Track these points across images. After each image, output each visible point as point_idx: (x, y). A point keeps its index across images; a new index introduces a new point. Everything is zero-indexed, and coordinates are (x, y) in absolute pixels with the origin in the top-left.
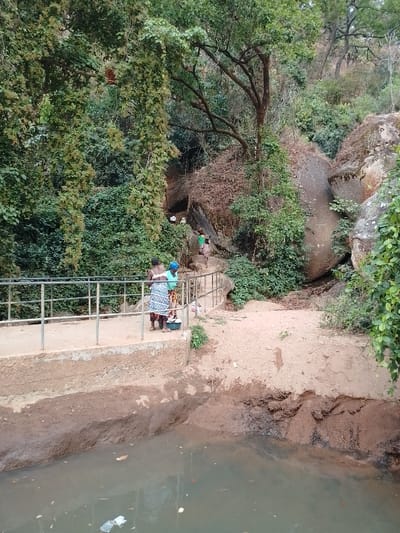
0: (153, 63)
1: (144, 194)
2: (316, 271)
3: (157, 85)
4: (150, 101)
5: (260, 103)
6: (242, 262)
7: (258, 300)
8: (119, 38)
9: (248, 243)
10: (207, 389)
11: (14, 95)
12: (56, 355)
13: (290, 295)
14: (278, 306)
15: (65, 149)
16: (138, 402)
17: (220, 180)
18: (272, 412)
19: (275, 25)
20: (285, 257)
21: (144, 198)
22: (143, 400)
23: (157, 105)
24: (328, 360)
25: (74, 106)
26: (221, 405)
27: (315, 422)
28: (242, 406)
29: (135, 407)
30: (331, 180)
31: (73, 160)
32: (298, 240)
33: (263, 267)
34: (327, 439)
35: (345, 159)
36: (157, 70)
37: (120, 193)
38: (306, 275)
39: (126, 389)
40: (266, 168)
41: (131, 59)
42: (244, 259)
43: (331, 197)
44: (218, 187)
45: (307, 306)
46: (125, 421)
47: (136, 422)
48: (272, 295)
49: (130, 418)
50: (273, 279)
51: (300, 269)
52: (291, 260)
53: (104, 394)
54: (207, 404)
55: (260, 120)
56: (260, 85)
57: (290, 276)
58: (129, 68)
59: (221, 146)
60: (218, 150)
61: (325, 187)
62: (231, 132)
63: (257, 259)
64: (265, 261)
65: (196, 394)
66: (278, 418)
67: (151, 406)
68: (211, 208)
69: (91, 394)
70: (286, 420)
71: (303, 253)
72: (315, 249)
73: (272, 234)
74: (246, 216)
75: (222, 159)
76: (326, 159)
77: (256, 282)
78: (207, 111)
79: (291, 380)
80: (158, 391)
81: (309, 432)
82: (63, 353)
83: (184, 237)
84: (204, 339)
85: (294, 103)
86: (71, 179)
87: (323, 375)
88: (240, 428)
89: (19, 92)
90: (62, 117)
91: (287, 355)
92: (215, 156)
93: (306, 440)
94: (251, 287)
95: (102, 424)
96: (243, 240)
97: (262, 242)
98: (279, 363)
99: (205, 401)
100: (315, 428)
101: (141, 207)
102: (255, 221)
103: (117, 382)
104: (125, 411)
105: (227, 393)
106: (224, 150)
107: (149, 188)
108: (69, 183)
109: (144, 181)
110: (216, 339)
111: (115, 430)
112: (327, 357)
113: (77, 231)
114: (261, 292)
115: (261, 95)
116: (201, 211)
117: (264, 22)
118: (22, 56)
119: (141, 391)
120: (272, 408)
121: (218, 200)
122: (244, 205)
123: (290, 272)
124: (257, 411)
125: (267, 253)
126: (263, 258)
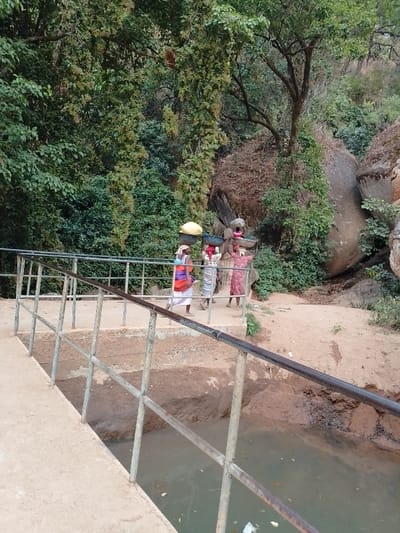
0: (218, 49)
1: (192, 179)
2: (338, 267)
3: (218, 71)
4: (209, 87)
5: (297, 97)
6: (267, 254)
7: (281, 292)
8: (183, 21)
9: (272, 234)
10: (267, 376)
11: (80, 70)
12: (135, 332)
13: (311, 290)
14: (301, 300)
15: (119, 129)
16: (209, 383)
17: (246, 170)
18: (334, 402)
19: (333, 20)
20: (308, 252)
21: (192, 184)
22: (213, 381)
23: (216, 91)
24: (387, 357)
25: (132, 87)
26: (281, 393)
27: (377, 415)
28: (302, 395)
29: (207, 387)
30: (359, 179)
31: (127, 140)
32: (321, 237)
33: (287, 261)
34: (391, 431)
35: (377, 158)
36: (219, 56)
37: (150, 176)
38: (326, 271)
39: (196, 369)
41: (193, 43)
42: (268, 250)
43: (359, 199)
44: (245, 177)
45: (330, 302)
46: (197, 400)
47: (206, 403)
48: (294, 288)
49: (202, 397)
50: (296, 273)
51: (322, 265)
52: (314, 255)
53: (176, 372)
54: (266, 390)
55: (296, 112)
56: (300, 77)
57: (312, 271)
58: (191, 51)
59: (247, 136)
60: (243, 139)
61: (351, 185)
62: (265, 122)
63: (281, 252)
64: (290, 254)
65: (258, 380)
66: (341, 408)
67: (220, 387)
68: (236, 197)
69: (163, 371)
70: (349, 411)
71: (326, 249)
72: (339, 246)
73: (301, 229)
75: (250, 148)
76: (353, 156)
77: (279, 274)
78: (245, 102)
79: (352, 373)
80: (225, 375)
81: (372, 424)
82: (142, 330)
83: (212, 224)
84: (257, 326)
86: (123, 160)
87: (381, 370)
88: (304, 418)
89: (84, 68)
90: (118, 96)
91: (345, 350)
92: (241, 145)
93: (370, 431)
94: (275, 279)
95: (181, 401)
96: (266, 232)
97: (287, 234)
98: (337, 354)
99: (265, 386)
100: (378, 421)
101: (189, 192)
102: (284, 214)
103: (185, 363)
104: (199, 391)
105: (285, 381)
106: (250, 139)
107: (198, 174)
108: (122, 163)
109: (193, 166)
110: (268, 328)
111: (190, 407)
112: (385, 354)
113: (126, 211)
114: (284, 285)
115: (300, 89)
116: (226, 200)
117: (321, 15)
118: (90, 31)
119: (209, 372)
120: (334, 399)
121: (244, 189)
122: (273, 196)
123: (313, 267)
124: (318, 401)
125: (292, 246)
126: (288, 251)
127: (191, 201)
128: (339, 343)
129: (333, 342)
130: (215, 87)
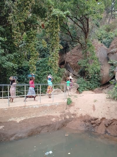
0: (55, 22)
1: (53, 60)
2: (104, 81)
3: (56, 28)
4: (54, 33)
5: (86, 32)
6: (81, 79)
7: (87, 90)
8: (45, 15)
9: (83, 73)
10: (72, 117)
11: (16, 32)
12: (29, 106)
13: (96, 89)
14: (93, 92)
15: (30, 47)
16: (52, 120)
17: (74, 55)
18: (92, 124)
19: (90, 9)
20: (94, 78)
21: (53, 61)
22: (54, 119)
24: (109, 109)
25: (33, 35)
26: (77, 122)
27: (106, 127)
28: (83, 122)
29: (51, 121)
30: (108, 54)
31: (33, 50)
32: (98, 73)
33: (88, 81)
34: (110, 132)
35: (112, 48)
36: (56, 24)
37: (45, 60)
38: (101, 83)
39: (49, 116)
40: (88, 51)
41: (49, 21)
42: (82, 78)
43: (108, 59)
44: (74, 57)
45: (102, 92)
46: (49, 126)
47: (52, 126)
48: (91, 89)
49: (50, 125)
50: (91, 84)
51: (99, 81)
52: (96, 78)
53: (43, 117)
54: (72, 121)
55: (86, 37)
56: (86, 27)
57: (96, 83)
58: (48, 23)
59: (74, 45)
60: (73, 46)
61: (106, 56)
62: (78, 41)
63: (86, 78)
64: (88, 79)
65: (69, 118)
66: (94, 126)
67: (56, 121)
68: (72, 63)
69: (39, 117)
70: (97, 127)
71: (100, 76)
72: (104, 75)
73: (90, 71)
74: (82, 65)
75: (75, 49)
76: (107, 48)
77: (85, 85)
78: (70, 35)
79: (98, 114)
80: (58, 117)
81: (104, 130)
82: (31, 105)
83: (64, 72)
84: (71, 102)
85: (96, 32)
86: (33, 56)
87: (107, 113)
88: (83, 128)
89: (18, 31)
90: (29, 38)
91: (96, 107)
92: (73, 48)
93: (103, 133)
94: (84, 87)
95: (43, 126)
97: (87, 73)
98: (94, 108)
99: (72, 120)
100: (106, 129)
101: (52, 63)
102: (85, 67)
103: (46, 114)
104: (48, 123)
105: (78, 118)
106: (76, 46)
107: (54, 58)
108: (32, 57)
109: (53, 56)
110: (74, 102)
111: (46, 128)
112: (109, 108)
113: (34, 71)
114: (87, 88)
115: (86, 30)
116: (69, 65)
117: (87, 8)
118: (18, 21)
119: (53, 117)
120: (92, 123)
121: (74, 61)
122: (82, 62)
123: (96, 82)
124: (88, 124)
125: (89, 76)
126: (88, 78)
127: (53, 66)
128: (95, 105)
129: (94, 105)
130: (56, 33)
